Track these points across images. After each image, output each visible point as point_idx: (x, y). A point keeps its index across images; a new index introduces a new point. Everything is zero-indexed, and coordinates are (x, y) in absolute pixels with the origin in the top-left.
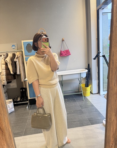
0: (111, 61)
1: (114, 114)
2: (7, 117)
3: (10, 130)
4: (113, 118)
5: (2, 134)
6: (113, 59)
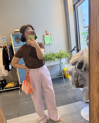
0: (91, 44)
4: (96, 95)
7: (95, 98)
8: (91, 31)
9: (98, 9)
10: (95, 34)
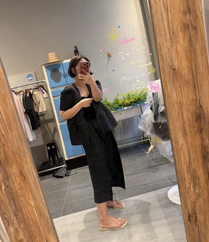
0: (159, 56)
1: (180, 134)
2: (28, 155)
3: (35, 174)
4: (181, 141)
5: (25, 181)
6: (162, 54)
7: (182, 146)
8: (157, 37)
9: (162, 3)
10: (164, 40)
